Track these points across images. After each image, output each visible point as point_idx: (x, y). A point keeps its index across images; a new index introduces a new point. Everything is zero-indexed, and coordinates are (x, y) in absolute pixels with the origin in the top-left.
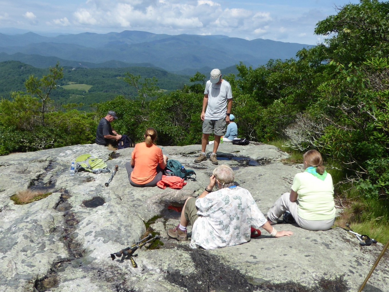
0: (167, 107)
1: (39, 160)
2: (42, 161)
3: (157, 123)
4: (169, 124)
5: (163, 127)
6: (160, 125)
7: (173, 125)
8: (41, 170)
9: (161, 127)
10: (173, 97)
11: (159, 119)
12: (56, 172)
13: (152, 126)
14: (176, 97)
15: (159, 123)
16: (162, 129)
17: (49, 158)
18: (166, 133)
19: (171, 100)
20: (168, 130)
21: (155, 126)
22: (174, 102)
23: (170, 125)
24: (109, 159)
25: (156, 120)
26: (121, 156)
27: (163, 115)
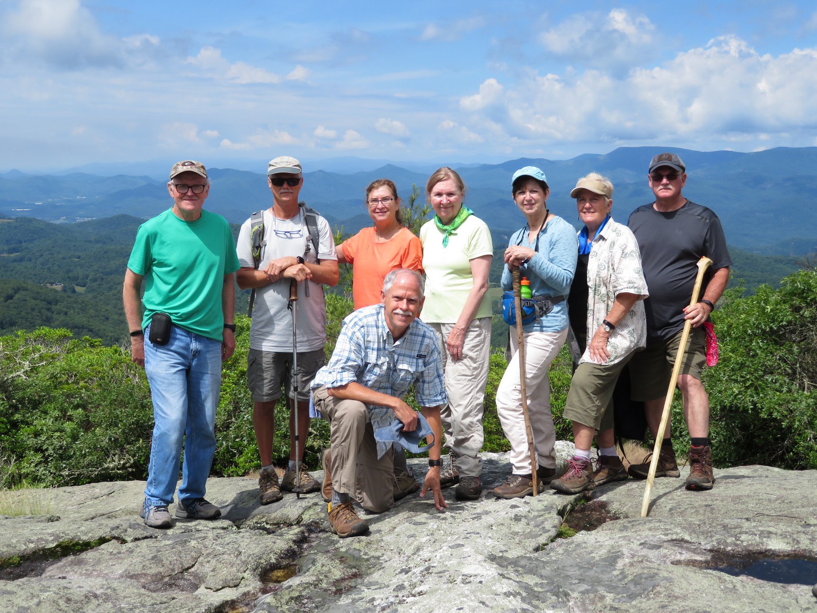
0: (771, 328)
1: (273, 515)
2: (285, 523)
3: (736, 381)
4: (781, 385)
5: (758, 394)
6: (747, 388)
7: (794, 388)
8: (245, 575)
9: (752, 396)
10: (792, 294)
11: (742, 366)
12: (298, 599)
13: (720, 392)
14: (803, 291)
15: (744, 382)
16: (754, 404)
17: (311, 512)
18: (770, 414)
19: (785, 302)
20: (780, 405)
21: (729, 392)
22: (797, 309)
23: (785, 389)
24: (560, 535)
25: (733, 370)
26: (615, 518)
27: (756, 355)
